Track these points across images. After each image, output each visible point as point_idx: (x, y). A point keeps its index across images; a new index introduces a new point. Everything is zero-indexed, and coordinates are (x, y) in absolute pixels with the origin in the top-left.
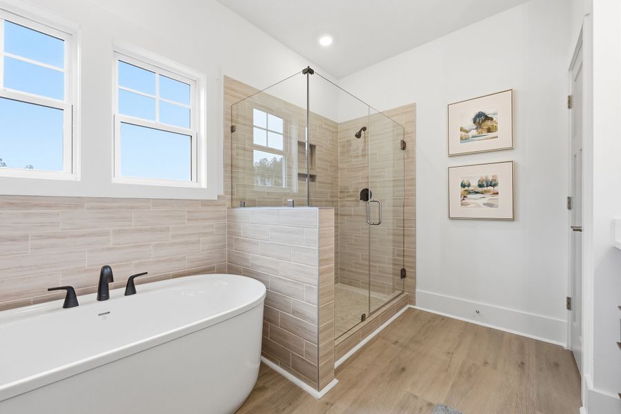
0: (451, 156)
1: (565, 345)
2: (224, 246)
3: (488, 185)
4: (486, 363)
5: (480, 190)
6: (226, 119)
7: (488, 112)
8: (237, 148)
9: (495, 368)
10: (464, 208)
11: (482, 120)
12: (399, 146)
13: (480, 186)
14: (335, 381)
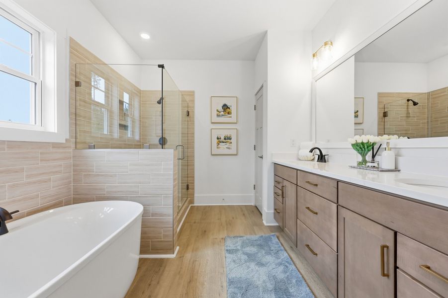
0: (212, 123)
1: (253, 204)
2: (70, 182)
3: (228, 138)
4: (233, 218)
5: (224, 141)
6: (71, 74)
7: (228, 105)
8: (80, 100)
9: (236, 218)
10: (218, 149)
11: (225, 107)
12: (186, 113)
13: (225, 139)
14: (178, 248)
